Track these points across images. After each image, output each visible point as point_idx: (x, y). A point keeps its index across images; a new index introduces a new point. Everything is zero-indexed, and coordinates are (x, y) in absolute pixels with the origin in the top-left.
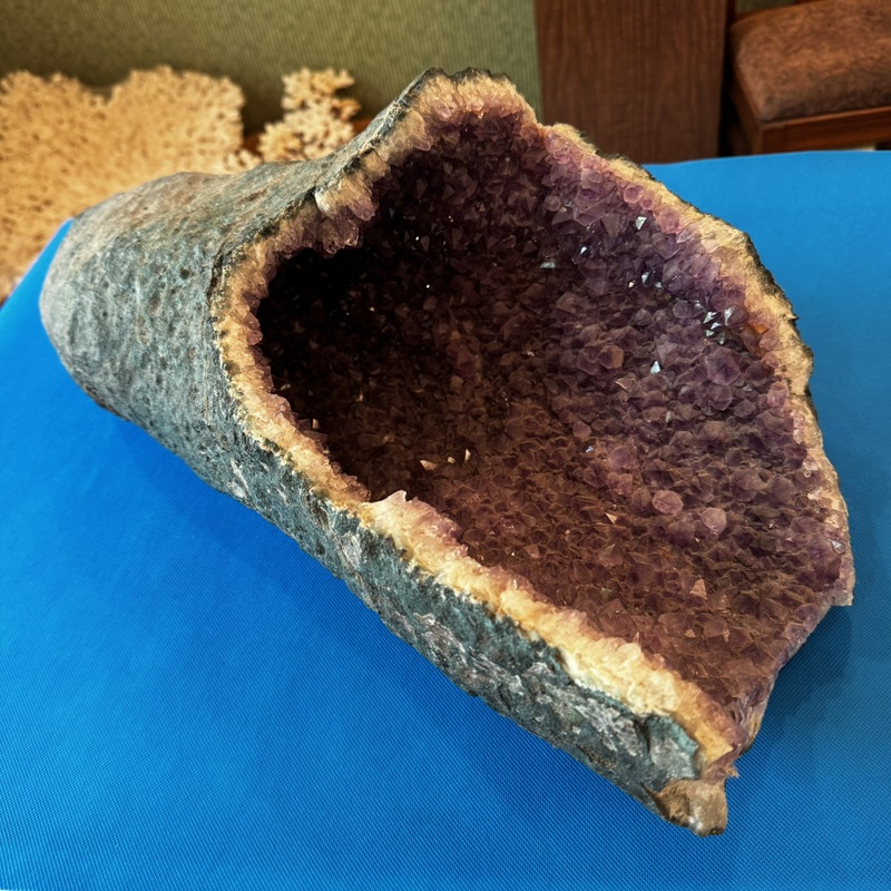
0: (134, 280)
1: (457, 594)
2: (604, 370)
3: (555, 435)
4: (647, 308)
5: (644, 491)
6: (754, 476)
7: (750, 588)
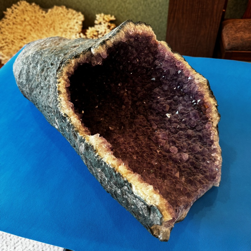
0: (38, 64)
1: (107, 164)
2: (163, 111)
3: (147, 126)
4: (178, 96)
5: (168, 146)
6: (198, 147)
7: (191, 177)
